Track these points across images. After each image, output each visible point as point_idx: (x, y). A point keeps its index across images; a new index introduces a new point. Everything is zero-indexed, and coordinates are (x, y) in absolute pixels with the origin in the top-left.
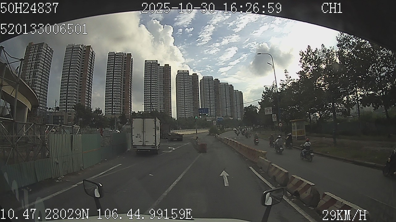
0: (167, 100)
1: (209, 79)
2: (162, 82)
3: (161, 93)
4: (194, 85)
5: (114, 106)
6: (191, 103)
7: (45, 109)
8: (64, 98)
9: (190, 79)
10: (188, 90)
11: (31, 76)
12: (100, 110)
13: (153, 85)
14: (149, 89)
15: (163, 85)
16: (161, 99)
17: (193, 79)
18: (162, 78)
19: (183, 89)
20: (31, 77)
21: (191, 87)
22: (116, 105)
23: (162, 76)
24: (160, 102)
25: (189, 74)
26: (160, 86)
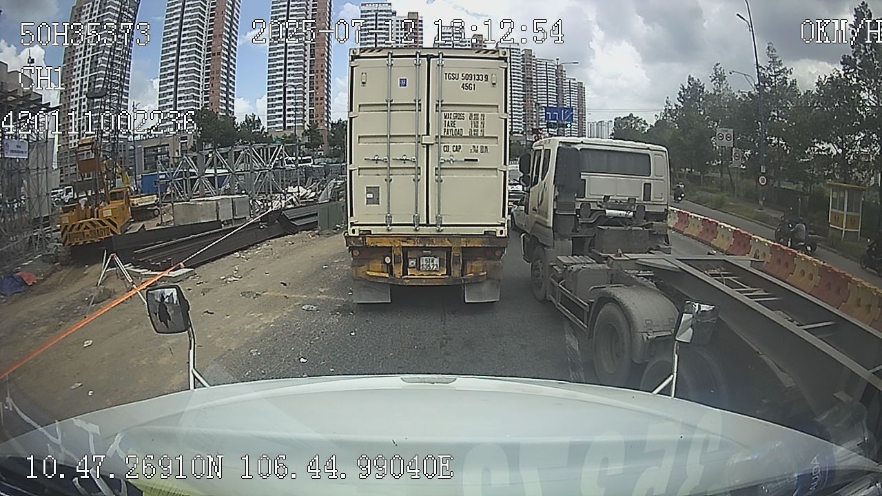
5: (289, 110)
7: (126, 137)
8: (168, 104)
11: (85, 70)
12: (256, 118)
20: (87, 71)
22: (292, 107)
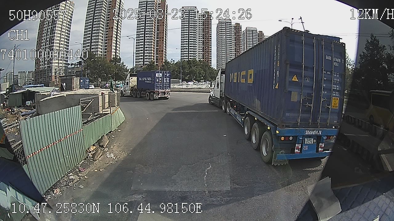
0: (207, 50)
1: (252, 31)
2: (201, 30)
3: (200, 42)
4: (237, 36)
5: (146, 56)
6: (233, 54)
9: (232, 29)
10: (230, 40)
13: (191, 32)
14: (186, 37)
15: (202, 33)
16: (200, 48)
17: (236, 29)
18: (201, 26)
19: (224, 39)
20: (49, 34)
21: (233, 37)
22: (147, 54)
23: (201, 24)
24: (199, 51)
25: (231, 23)
26: (199, 34)
